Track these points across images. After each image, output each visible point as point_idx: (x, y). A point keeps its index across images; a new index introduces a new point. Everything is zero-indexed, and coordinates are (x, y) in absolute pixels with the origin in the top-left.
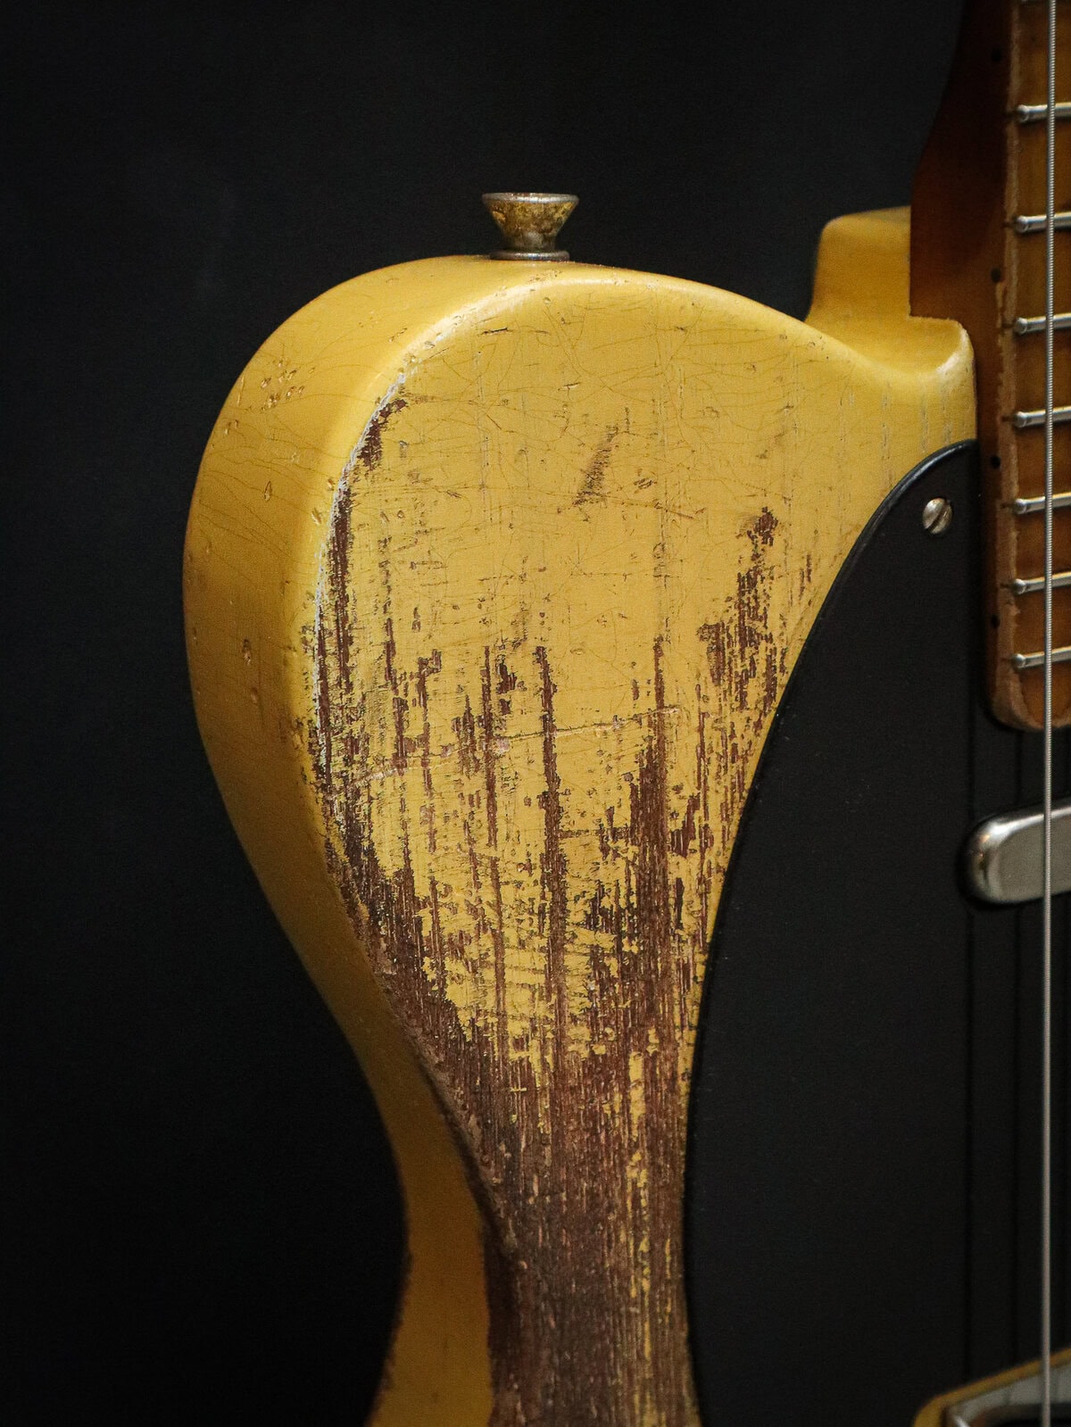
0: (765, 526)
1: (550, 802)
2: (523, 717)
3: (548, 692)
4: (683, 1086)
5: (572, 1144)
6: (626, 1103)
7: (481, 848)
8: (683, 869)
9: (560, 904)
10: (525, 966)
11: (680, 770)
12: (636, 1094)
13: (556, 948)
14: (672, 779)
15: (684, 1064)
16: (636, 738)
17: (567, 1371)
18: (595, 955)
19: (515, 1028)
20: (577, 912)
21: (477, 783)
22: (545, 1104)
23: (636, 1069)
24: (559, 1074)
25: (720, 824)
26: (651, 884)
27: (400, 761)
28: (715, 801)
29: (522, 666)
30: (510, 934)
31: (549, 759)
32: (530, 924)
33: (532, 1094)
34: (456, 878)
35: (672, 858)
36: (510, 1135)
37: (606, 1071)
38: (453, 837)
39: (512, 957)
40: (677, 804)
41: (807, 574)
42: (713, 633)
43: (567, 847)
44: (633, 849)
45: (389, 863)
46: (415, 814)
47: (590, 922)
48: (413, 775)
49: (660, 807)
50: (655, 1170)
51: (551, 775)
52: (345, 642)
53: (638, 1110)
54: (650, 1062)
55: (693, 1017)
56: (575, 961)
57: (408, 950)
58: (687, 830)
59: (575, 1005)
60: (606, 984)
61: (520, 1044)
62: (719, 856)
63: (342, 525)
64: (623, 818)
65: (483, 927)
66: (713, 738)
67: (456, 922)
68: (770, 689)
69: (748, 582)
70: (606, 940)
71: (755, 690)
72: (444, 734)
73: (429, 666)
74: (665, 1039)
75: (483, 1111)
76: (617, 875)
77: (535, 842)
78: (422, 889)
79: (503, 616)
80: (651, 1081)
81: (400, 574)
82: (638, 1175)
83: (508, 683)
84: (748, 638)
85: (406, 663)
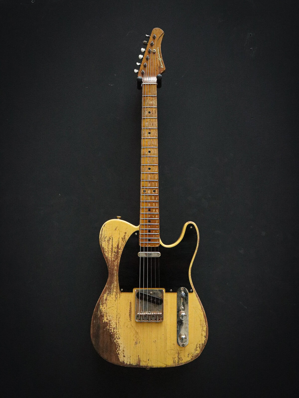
0: (126, 233)
1: (112, 245)
2: (111, 241)
3: (112, 239)
4: (119, 263)
5: (112, 265)
6: (115, 263)
7: (108, 247)
8: (119, 251)
9: (112, 251)
10: (110, 254)
11: (120, 245)
12: (116, 263)
13: (112, 253)
14: (119, 246)
15: (119, 262)
16: (117, 243)
17: (111, 278)
18: (114, 254)
19: (109, 257)
20: (113, 252)
21: (108, 243)
22: (110, 262)
23: (116, 261)
24: (111, 260)
25: (122, 249)
26: (118, 251)
27: (104, 241)
28: (122, 247)
29: (111, 238)
30: (109, 252)
31: (112, 243)
32: (110, 252)
33: (110, 261)
34: (107, 248)
35: (119, 250)
36: (108, 263)
37: (114, 261)
38: (107, 246)
39: (109, 253)
40: (120, 247)
41: (128, 236)
42: (122, 238)
43: (113, 248)
44: (117, 249)
45: (103, 247)
46: (105, 244)
47: (114, 252)
48: (105, 242)
49: (119, 247)
50: (117, 268)
51: (112, 244)
52: (102, 235)
53: (116, 264)
54: (117, 261)
55: (120, 259)
56: (113, 254)
57: (104, 251)
58: (120, 248)
59: (113, 257)
60: (115, 256)
61: (109, 258)
62: (122, 250)
63: (102, 229)
64: (116, 247)
65: (108, 251)
66: (122, 244)
67: (106, 251)
68: (126, 242)
69: (124, 236)
70: (115, 254)
71: (125, 242)
72: (106, 240)
73: (106, 237)
74: (118, 260)
75: (107, 261)
76: (116, 250)
77: (111, 247)
78: (105, 248)
79: (110, 236)
80: (117, 262)
81: (105, 232)
82: (116, 268)
83: (110, 239)
84: (124, 239)
85: (105, 237)
